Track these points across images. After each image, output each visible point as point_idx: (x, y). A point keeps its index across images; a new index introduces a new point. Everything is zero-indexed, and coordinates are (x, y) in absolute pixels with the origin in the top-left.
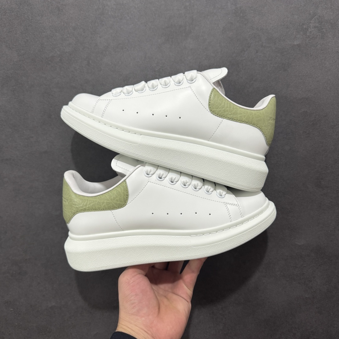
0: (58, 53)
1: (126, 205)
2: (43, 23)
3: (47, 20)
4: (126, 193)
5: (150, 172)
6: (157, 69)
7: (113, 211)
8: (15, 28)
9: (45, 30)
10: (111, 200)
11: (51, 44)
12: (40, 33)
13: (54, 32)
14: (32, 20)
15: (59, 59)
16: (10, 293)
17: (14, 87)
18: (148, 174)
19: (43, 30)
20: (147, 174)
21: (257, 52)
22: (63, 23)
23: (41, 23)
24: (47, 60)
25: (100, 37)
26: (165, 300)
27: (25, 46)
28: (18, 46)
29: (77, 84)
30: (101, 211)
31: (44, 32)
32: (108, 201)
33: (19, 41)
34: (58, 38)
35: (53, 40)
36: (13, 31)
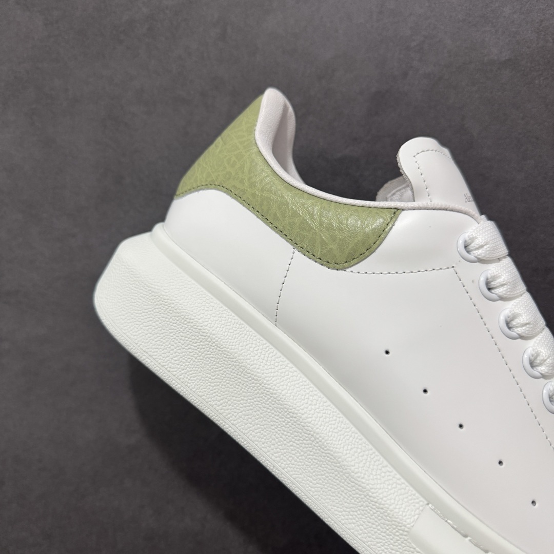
1: (344, 269)
4: (371, 242)
5: (477, 249)
7: (299, 255)
10: (321, 224)
18: (471, 247)
20: (466, 247)
30: (272, 228)
32: (310, 222)
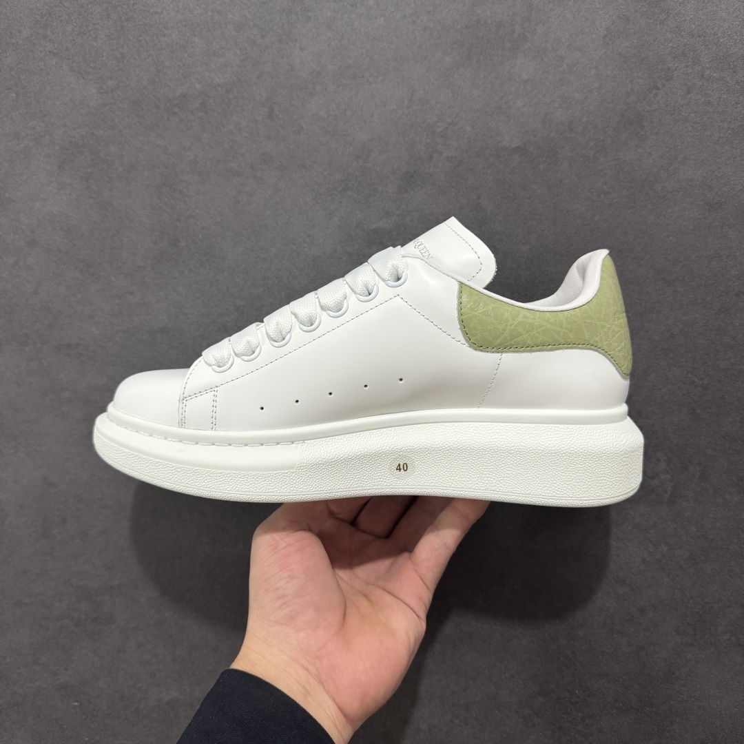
0: (198, 86)
2: (162, 13)
3: (171, 6)
6: (438, 130)
8: (94, 24)
9: (166, 32)
11: (180, 64)
12: (155, 38)
13: (188, 34)
14: (136, 7)
15: (200, 101)
16: (73, 666)
17: (89, 171)
19: (161, 31)
21: (689, 92)
22: (210, 14)
23: (156, 13)
24: (169, 105)
25: (301, 49)
26: (364, 603)
27: (117, 68)
28: (100, 69)
29: (243, 165)
31: (165, 35)
33: (103, 56)
34: (198, 49)
35: (186, 55)
36: (89, 32)
